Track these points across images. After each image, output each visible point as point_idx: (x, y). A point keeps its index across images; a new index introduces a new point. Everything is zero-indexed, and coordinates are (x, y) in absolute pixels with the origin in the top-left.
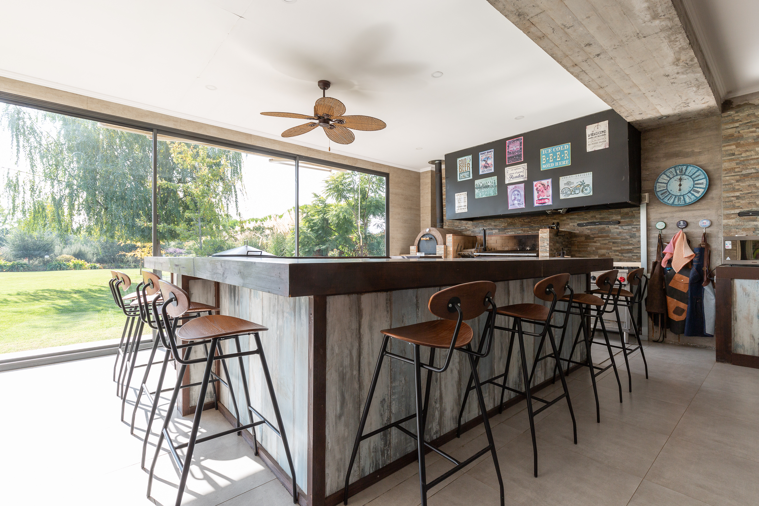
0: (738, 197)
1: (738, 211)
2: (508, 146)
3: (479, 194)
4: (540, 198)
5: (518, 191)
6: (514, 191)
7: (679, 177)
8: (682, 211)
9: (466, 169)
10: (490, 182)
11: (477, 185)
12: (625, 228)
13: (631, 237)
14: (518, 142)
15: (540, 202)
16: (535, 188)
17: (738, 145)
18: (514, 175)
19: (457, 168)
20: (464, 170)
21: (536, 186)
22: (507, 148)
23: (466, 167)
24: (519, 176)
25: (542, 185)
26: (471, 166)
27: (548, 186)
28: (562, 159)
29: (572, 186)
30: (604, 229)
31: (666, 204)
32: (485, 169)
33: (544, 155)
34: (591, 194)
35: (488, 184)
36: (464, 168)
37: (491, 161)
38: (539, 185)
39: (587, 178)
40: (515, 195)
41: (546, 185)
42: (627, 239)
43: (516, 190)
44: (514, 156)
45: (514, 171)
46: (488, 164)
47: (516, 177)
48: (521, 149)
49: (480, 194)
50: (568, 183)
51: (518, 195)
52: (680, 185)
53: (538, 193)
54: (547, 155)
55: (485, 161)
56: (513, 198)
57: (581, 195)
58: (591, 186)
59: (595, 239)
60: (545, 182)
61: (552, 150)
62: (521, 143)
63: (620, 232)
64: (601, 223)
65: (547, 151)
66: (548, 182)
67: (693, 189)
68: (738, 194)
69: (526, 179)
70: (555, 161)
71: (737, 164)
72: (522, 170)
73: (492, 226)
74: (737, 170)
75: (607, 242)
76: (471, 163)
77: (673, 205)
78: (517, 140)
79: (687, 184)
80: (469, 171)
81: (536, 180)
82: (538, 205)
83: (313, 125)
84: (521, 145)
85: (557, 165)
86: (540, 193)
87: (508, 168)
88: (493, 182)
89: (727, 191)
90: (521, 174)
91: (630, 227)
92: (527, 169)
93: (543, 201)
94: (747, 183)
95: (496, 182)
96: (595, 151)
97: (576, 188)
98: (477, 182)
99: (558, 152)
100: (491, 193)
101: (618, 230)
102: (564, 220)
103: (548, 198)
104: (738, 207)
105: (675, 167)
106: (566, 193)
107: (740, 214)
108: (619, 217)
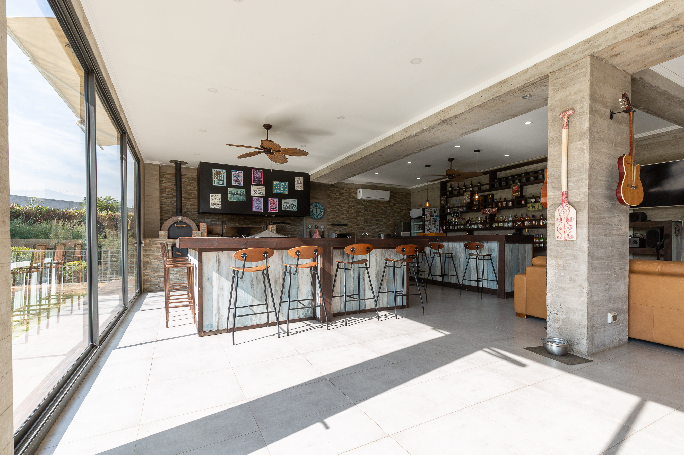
0: (331, 218)
1: (331, 223)
2: (253, 173)
3: (231, 198)
4: (272, 208)
5: (259, 202)
6: (256, 201)
7: (316, 207)
8: (316, 221)
9: (221, 178)
10: (240, 192)
11: (230, 191)
12: (292, 226)
13: (295, 231)
14: (260, 173)
15: (272, 210)
16: (269, 202)
17: (331, 199)
18: (258, 192)
19: (212, 176)
20: (219, 178)
21: (269, 201)
22: (252, 174)
23: (221, 177)
24: (260, 193)
25: (273, 201)
26: (225, 177)
27: (276, 202)
28: (284, 190)
29: (288, 204)
30: (283, 226)
31: (312, 218)
32: (237, 183)
33: (274, 185)
34: (296, 210)
35: (239, 193)
36: (219, 177)
37: (241, 178)
38: (271, 200)
39: (295, 202)
40: (257, 203)
41: (275, 201)
42: (293, 232)
43: (258, 201)
44: (257, 180)
45: (257, 189)
46: (239, 180)
47: (259, 193)
48: (261, 177)
49: (233, 198)
50: (286, 203)
51: (259, 203)
52: (317, 211)
53: (271, 205)
54: (276, 185)
55: (236, 177)
56: (256, 205)
57: (292, 210)
58: (296, 206)
59: (280, 231)
60: (275, 199)
61: (279, 183)
62: (261, 174)
63: (290, 229)
64: (283, 223)
65: (277, 183)
66: (276, 200)
67: (320, 214)
68: (331, 217)
69: (264, 196)
70: (280, 189)
71: (331, 206)
72: (262, 189)
73: (216, 219)
74: (331, 208)
75: (285, 233)
76: (225, 175)
77: (314, 218)
78: (259, 171)
79: (319, 210)
80: (224, 181)
81: (270, 197)
82: (270, 211)
83: (259, 153)
84: (261, 175)
85: (281, 192)
86: (272, 205)
87: (253, 186)
88: (243, 192)
89: (328, 215)
90: (262, 192)
91: (294, 226)
92: (265, 190)
93: (273, 210)
94: (333, 214)
95: (245, 193)
96: (298, 190)
97: (290, 206)
98: (230, 190)
99: (282, 185)
100: (241, 199)
101: (289, 227)
102: (264, 220)
103: (276, 208)
104: (331, 222)
105: (315, 203)
106: (285, 207)
107: (332, 225)
108: (290, 221)
